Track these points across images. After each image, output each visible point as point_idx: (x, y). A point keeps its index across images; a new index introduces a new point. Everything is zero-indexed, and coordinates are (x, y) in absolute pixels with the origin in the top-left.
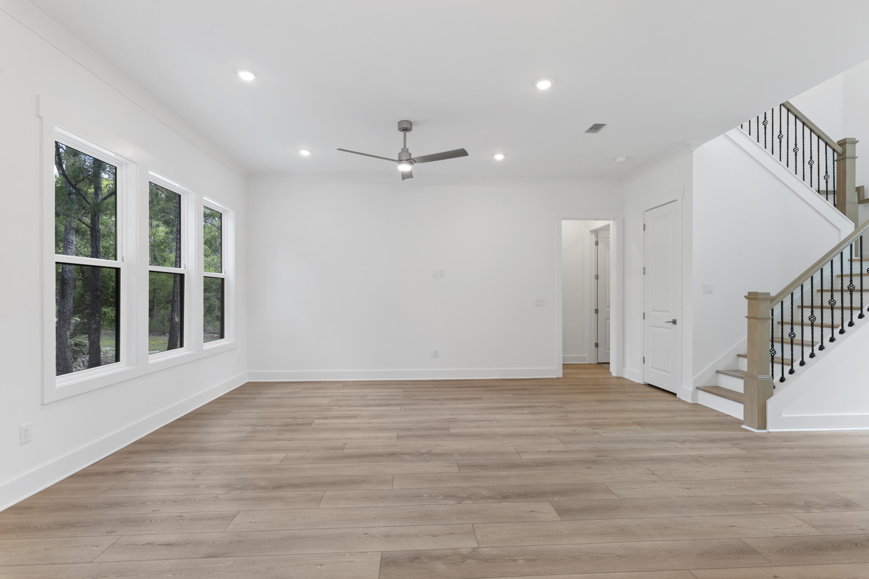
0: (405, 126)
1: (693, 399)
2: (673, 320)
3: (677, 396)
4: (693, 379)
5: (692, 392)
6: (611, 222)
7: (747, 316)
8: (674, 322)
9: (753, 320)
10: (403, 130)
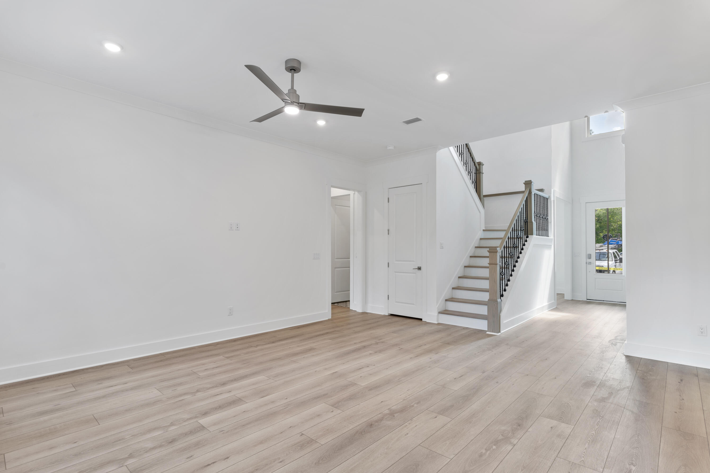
0: (295, 65)
1: (437, 320)
2: (418, 267)
3: (423, 320)
4: (437, 307)
5: (437, 316)
6: (351, 193)
7: (489, 263)
8: (419, 268)
9: (493, 265)
10: (291, 70)
